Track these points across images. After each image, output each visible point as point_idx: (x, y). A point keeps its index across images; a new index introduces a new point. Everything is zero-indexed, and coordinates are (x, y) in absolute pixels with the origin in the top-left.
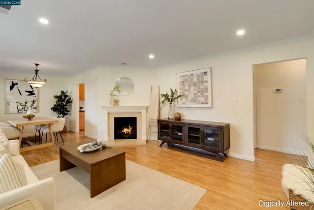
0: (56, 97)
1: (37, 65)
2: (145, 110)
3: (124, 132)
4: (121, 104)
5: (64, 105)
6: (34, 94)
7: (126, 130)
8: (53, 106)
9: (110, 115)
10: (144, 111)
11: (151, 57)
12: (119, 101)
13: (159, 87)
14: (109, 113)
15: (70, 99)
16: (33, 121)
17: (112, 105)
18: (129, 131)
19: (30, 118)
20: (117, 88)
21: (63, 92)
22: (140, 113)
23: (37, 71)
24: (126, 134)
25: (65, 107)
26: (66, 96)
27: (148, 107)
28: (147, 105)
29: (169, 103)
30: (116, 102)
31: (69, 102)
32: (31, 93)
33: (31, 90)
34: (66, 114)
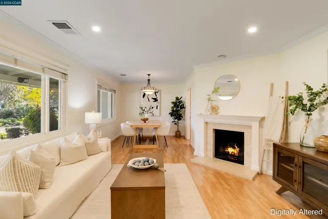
0: (173, 103)
1: (149, 75)
2: (257, 124)
3: (228, 152)
4: (222, 112)
5: (179, 110)
6: (157, 100)
7: (230, 150)
8: (171, 111)
9: (209, 126)
10: (255, 125)
11: (252, 30)
12: (218, 107)
13: (287, 83)
14: (206, 123)
15: (183, 105)
16: (148, 123)
17: (209, 113)
18: (236, 152)
19: (145, 120)
20: (216, 91)
21: (177, 99)
22: (250, 127)
23: (149, 80)
24: (231, 155)
25: (179, 113)
26: (180, 102)
27: (263, 119)
28: (262, 116)
29: (304, 113)
30: (214, 109)
31: (183, 107)
32: (156, 100)
33: (156, 97)
34: (180, 119)
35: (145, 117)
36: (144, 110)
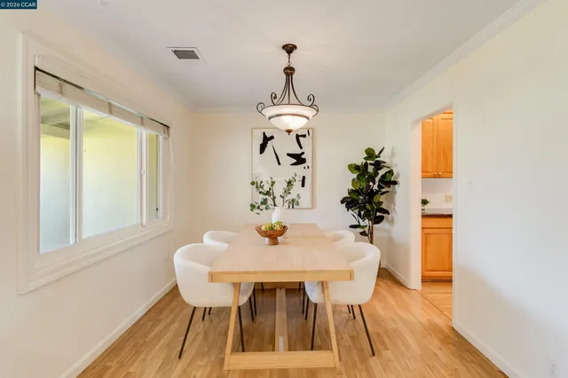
0: (353, 168)
6: (304, 161)
8: (346, 195)
15: (391, 172)
19: (274, 235)
21: (370, 154)
25: (376, 199)
26: (378, 165)
31: (389, 182)
32: (299, 159)
33: (298, 151)
34: (378, 220)
35: (274, 221)
36: (268, 193)
